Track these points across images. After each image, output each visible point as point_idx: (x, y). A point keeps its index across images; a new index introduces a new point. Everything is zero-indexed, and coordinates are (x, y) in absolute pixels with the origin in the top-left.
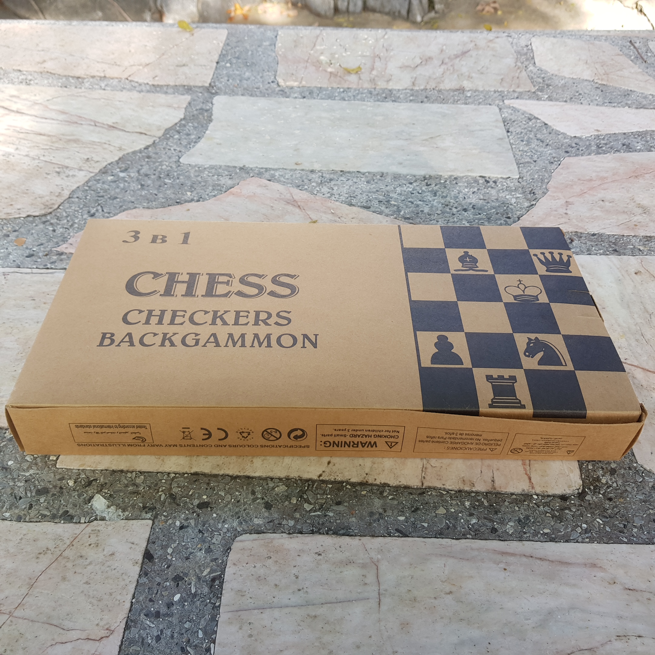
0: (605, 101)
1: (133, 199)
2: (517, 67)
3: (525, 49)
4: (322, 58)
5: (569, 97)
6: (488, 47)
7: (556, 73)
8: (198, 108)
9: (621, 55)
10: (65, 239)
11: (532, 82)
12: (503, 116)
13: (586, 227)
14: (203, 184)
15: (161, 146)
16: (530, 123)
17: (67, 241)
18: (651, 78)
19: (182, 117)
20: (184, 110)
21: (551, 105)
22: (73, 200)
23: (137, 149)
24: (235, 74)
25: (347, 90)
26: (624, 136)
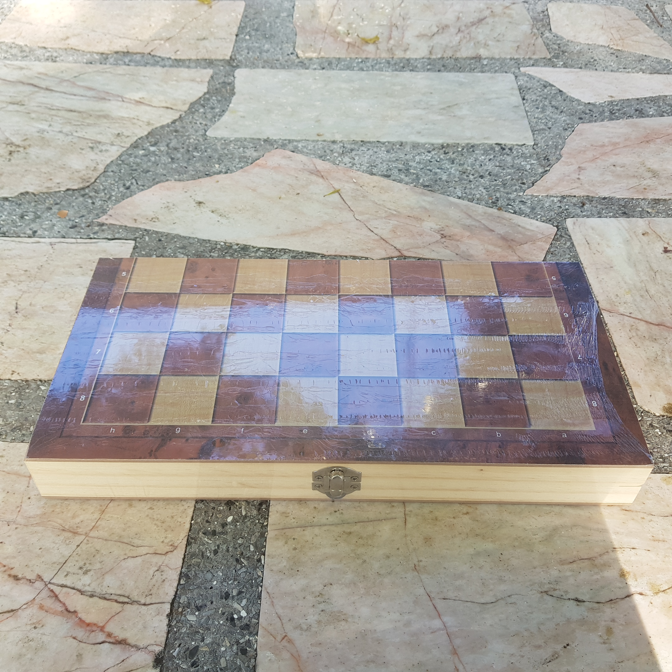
0: (620, 67)
1: (165, 172)
2: (533, 34)
3: (541, 15)
4: (339, 28)
5: (584, 63)
6: (505, 13)
7: (572, 39)
8: (220, 81)
9: (637, 20)
10: (104, 211)
11: (548, 49)
12: (519, 83)
13: (597, 192)
14: (230, 156)
15: (187, 121)
16: (546, 91)
17: (106, 213)
18: (666, 43)
19: (206, 90)
20: (207, 84)
21: (566, 72)
22: (108, 173)
23: (165, 123)
24: (254, 47)
25: (365, 60)
26: (636, 102)
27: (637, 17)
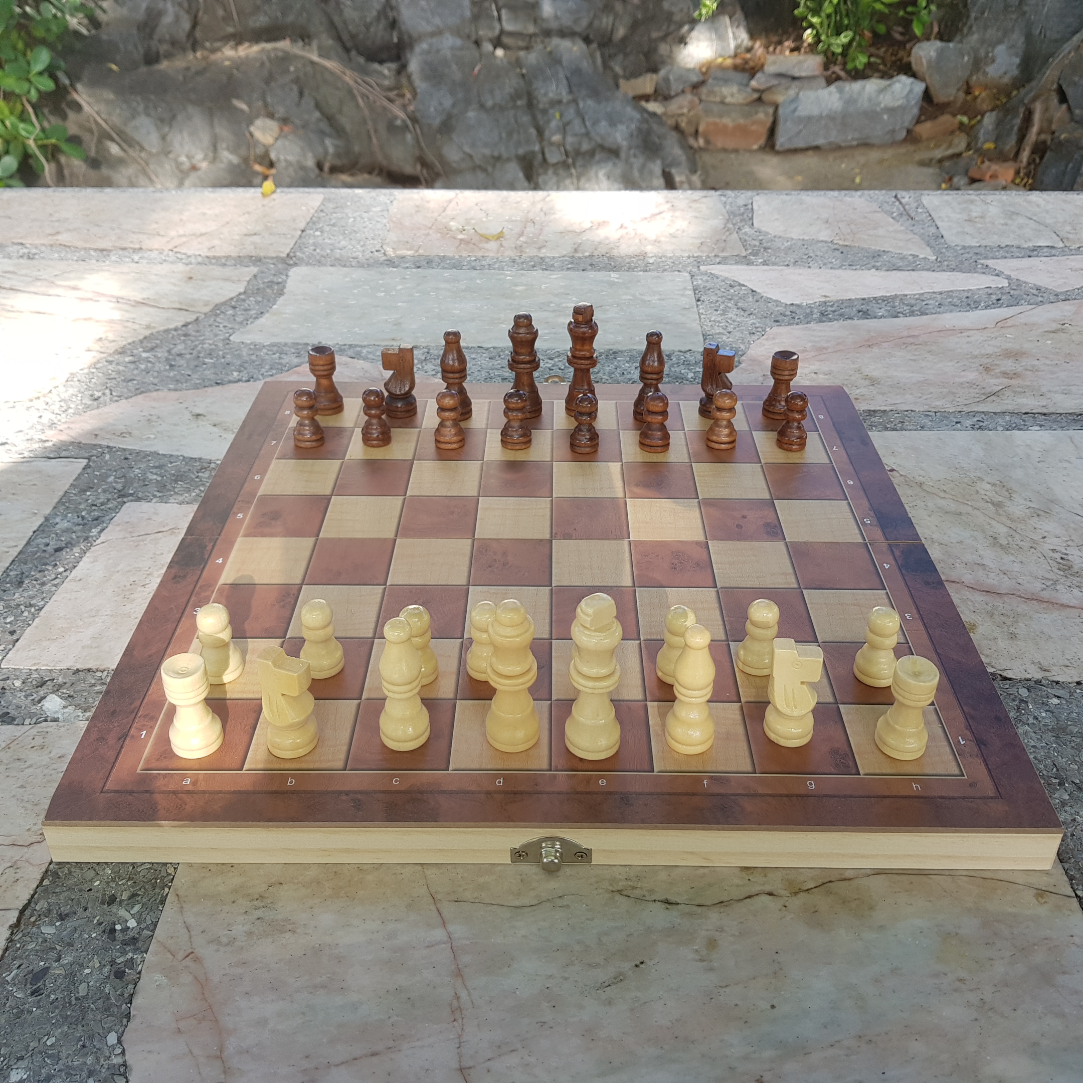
0: (844, 264)
1: (156, 381)
2: (726, 229)
3: (743, 209)
4: (452, 223)
5: (792, 260)
6: (690, 207)
7: (781, 234)
8: (265, 280)
9: (878, 212)
10: (53, 424)
11: (744, 246)
12: (695, 283)
14: (257, 363)
15: (206, 323)
16: (732, 291)
17: (56, 427)
18: (917, 237)
19: (242, 290)
20: (245, 284)
21: (764, 270)
23: (172, 326)
24: (325, 243)
25: (481, 258)
26: (862, 301)
27: (880, 210)
